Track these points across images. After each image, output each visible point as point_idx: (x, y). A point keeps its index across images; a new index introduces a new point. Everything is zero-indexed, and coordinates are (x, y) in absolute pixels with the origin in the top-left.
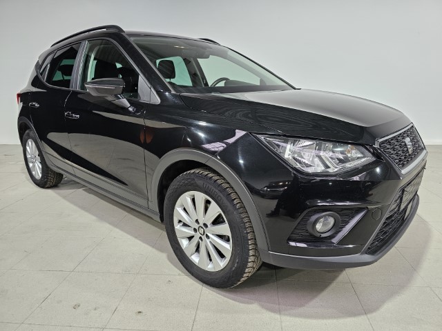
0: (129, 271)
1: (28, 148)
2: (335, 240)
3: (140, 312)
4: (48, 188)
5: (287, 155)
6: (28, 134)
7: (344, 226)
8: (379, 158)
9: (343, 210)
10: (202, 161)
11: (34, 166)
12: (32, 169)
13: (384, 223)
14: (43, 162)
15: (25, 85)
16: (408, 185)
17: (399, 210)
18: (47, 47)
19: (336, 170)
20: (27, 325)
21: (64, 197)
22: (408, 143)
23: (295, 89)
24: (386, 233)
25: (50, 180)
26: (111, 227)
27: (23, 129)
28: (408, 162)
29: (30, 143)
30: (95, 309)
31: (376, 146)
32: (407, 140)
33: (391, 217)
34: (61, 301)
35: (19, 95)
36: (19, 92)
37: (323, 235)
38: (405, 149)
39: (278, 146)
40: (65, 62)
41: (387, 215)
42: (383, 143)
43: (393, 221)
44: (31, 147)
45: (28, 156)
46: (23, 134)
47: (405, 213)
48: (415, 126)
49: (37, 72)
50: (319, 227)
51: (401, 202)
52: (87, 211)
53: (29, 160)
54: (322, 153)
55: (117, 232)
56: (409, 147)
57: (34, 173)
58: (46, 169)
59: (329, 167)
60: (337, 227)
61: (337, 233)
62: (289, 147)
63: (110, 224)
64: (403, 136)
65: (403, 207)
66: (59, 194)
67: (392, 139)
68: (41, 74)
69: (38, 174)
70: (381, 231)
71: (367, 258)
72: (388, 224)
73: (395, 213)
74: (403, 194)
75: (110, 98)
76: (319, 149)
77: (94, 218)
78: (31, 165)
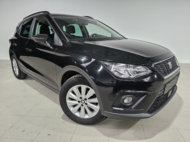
0: (48, 116)
1: (13, 62)
2: (133, 107)
3: (49, 135)
4: (21, 79)
5: (112, 70)
6: (13, 56)
7: (137, 101)
8: (154, 72)
9: (136, 94)
10: (78, 71)
11: (16, 70)
12: (15, 71)
13: (155, 100)
14: (19, 68)
15: (12, 36)
16: (168, 83)
17: (163, 94)
18: (21, 20)
19: (134, 76)
20: (2, 138)
21: (27, 83)
22: (169, 65)
23: (126, 39)
24: (157, 104)
25: (22, 76)
26: (44, 96)
27: (11, 54)
28: (169, 73)
29: (14, 60)
30: (31, 133)
31: (153, 66)
32: (170, 63)
33: (159, 97)
34: (18, 128)
35: (10, 40)
36: (10, 39)
37: (127, 105)
38: (168, 67)
39: (109, 66)
40: (28, 26)
41: (157, 96)
42: (156, 65)
43: (160, 99)
44: (14, 62)
45: (14, 66)
46: (11, 56)
47: (168, 95)
48: (175, 56)
49: (17, 30)
50: (126, 101)
51: (164, 91)
52: (36, 89)
53: (14, 67)
54: (128, 69)
55: (46, 99)
56: (170, 66)
57: (16, 73)
58: (20, 71)
59: (131, 75)
60: (134, 102)
61: (134, 104)
62: (113, 66)
63: (44, 95)
64: (167, 61)
65: (165, 93)
66: (25, 82)
67: (161, 63)
68: (18, 31)
69: (17, 73)
70: (154, 103)
71: (147, 115)
72: (158, 100)
73: (162, 95)
74: (165, 87)
75: (42, 43)
76: (127, 67)
77: (38, 92)
78: (15, 69)
